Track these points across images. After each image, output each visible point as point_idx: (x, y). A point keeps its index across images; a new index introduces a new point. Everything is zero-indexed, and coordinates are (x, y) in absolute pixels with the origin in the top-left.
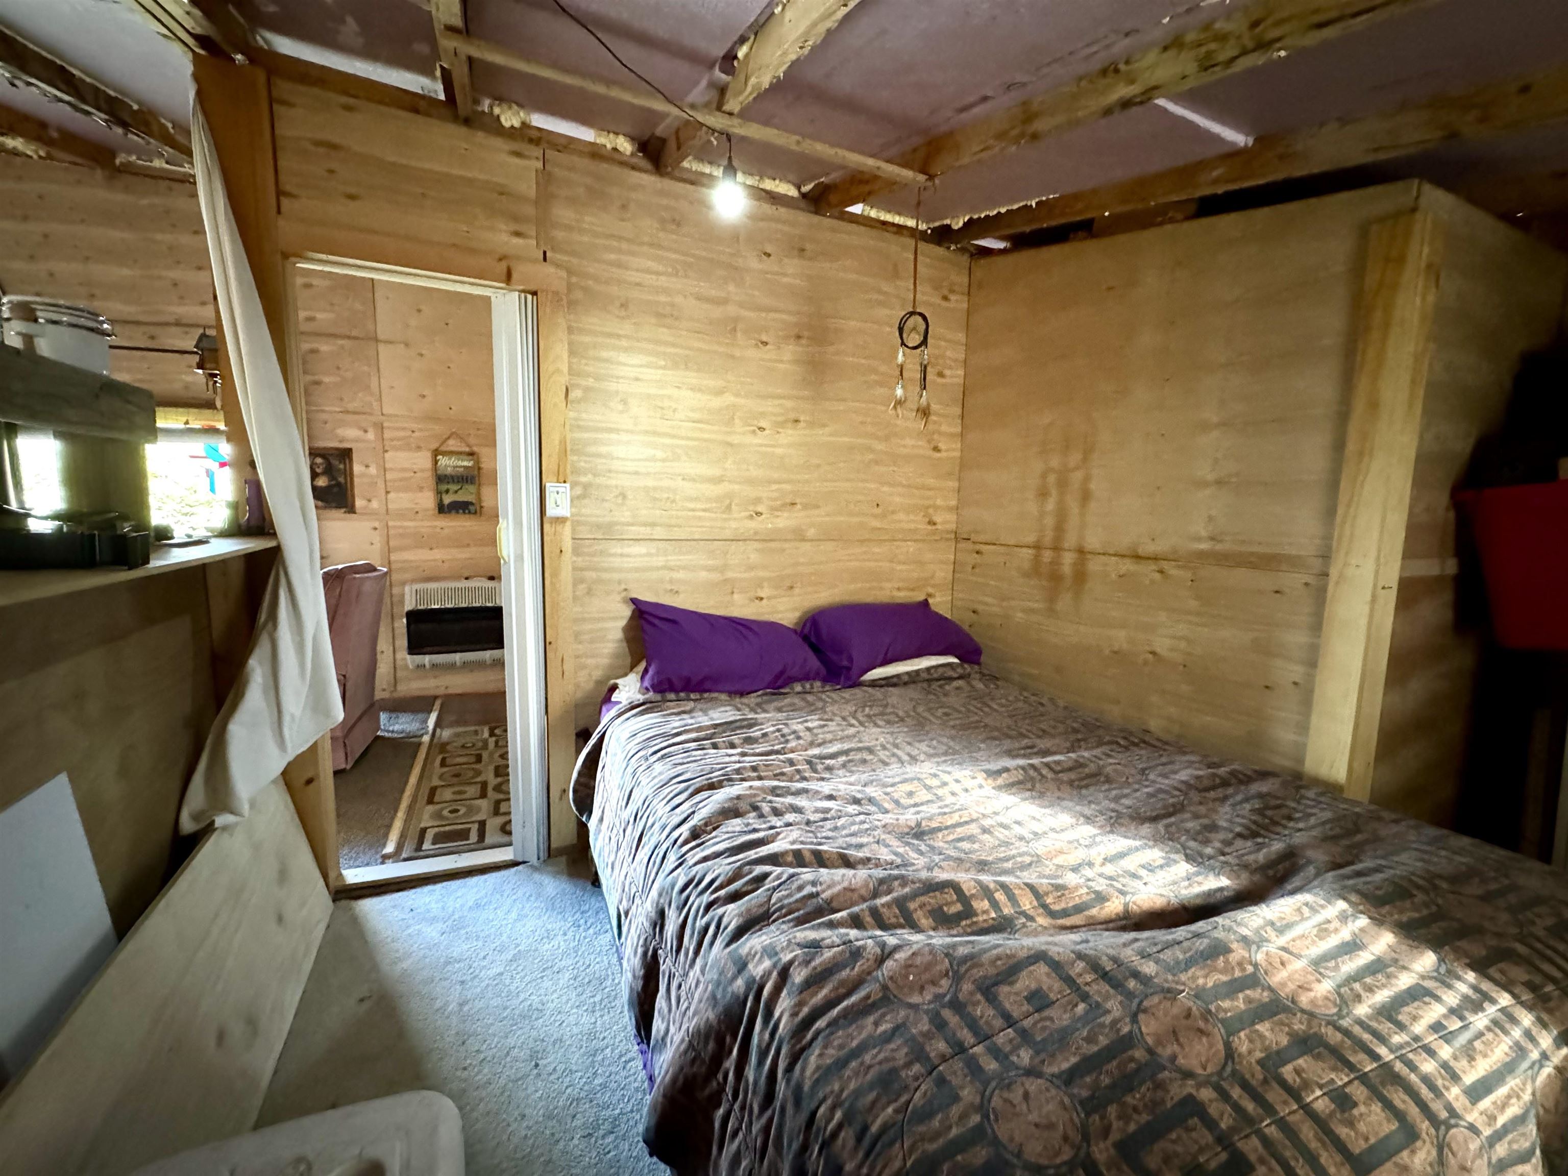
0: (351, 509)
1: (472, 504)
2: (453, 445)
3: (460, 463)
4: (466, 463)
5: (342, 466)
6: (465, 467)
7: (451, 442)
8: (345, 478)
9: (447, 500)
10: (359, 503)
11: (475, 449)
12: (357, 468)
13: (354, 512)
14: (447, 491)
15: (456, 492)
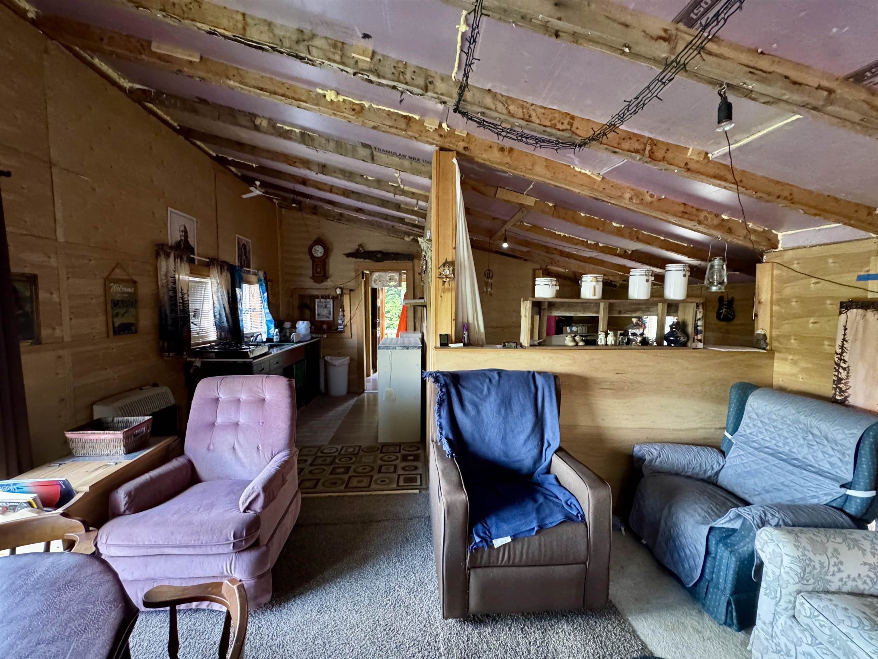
0: (38, 341)
1: (132, 325)
2: (119, 273)
3: (126, 290)
4: (129, 290)
5: (28, 294)
6: (128, 293)
7: (117, 271)
8: (32, 308)
9: (118, 322)
10: (45, 332)
11: (135, 278)
12: (43, 295)
13: (40, 343)
14: (117, 315)
15: (123, 315)
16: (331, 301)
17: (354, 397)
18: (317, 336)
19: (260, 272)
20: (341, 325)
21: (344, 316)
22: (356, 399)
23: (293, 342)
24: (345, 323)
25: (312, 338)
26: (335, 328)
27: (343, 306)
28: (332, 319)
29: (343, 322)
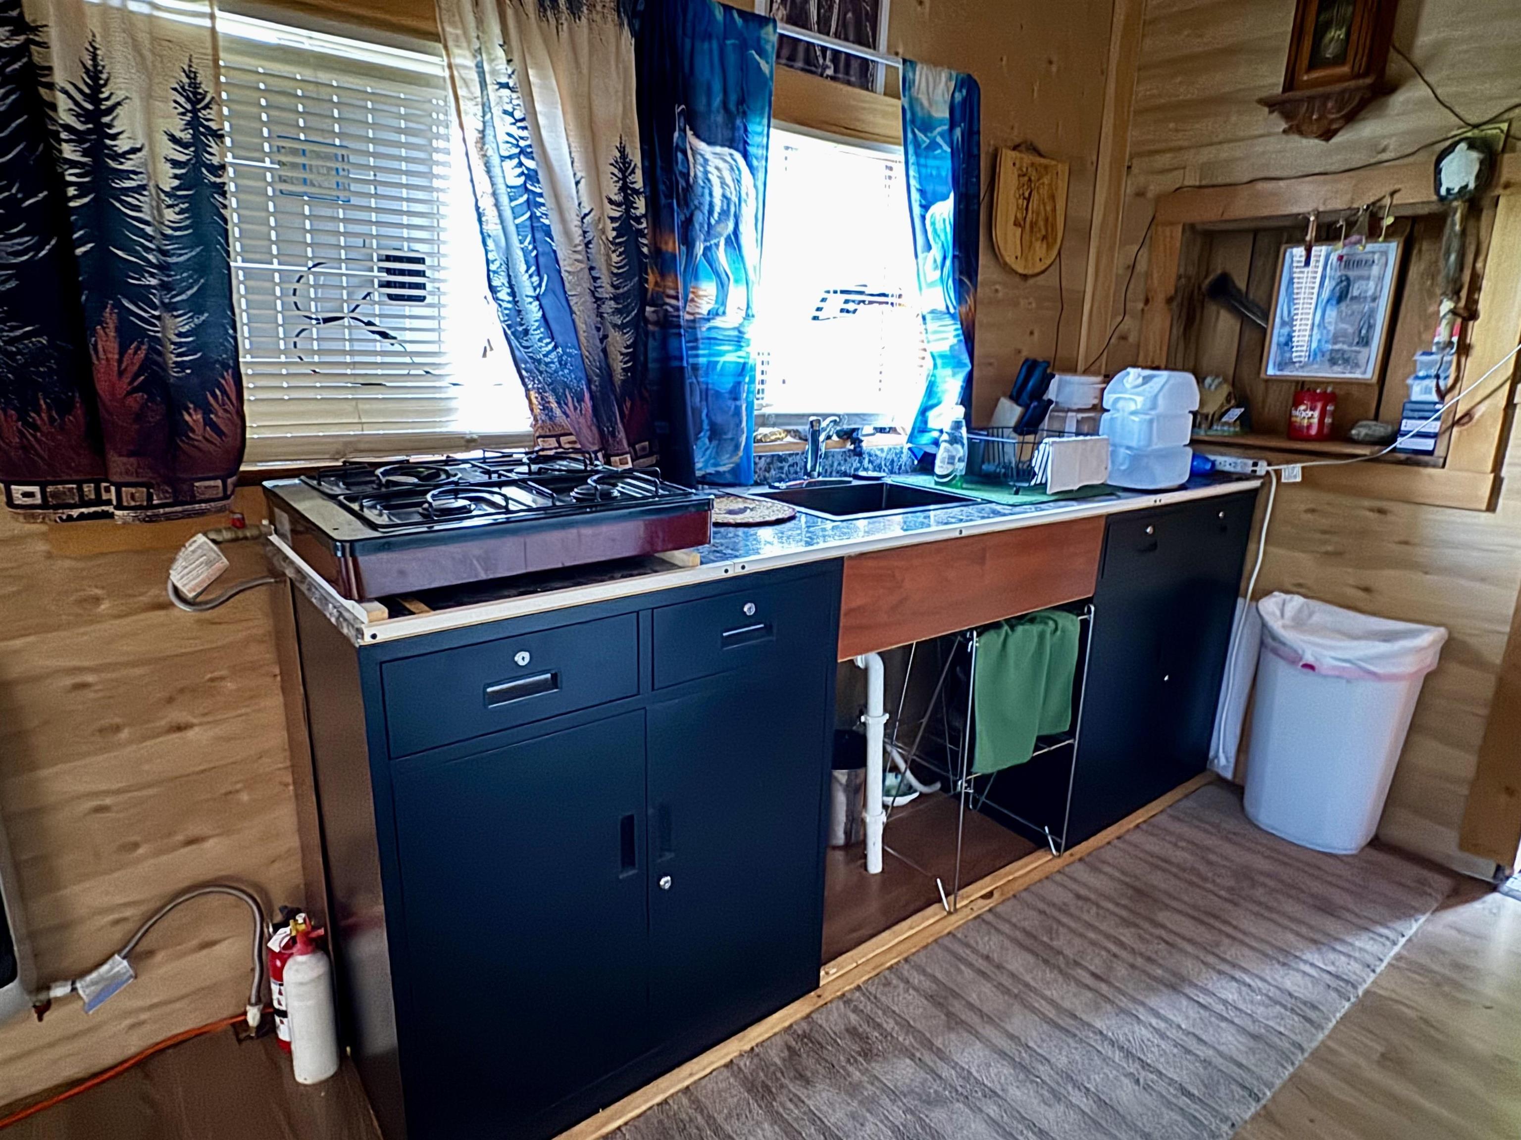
16: (1393, 249)
17: (1407, 912)
18: (1243, 465)
19: (922, 75)
20: (1423, 411)
21: (1464, 349)
22: (1413, 927)
23: (1042, 487)
24: (1461, 400)
25: (1199, 477)
26: (1380, 430)
27: (1475, 285)
28: (1368, 372)
29: (1442, 395)
